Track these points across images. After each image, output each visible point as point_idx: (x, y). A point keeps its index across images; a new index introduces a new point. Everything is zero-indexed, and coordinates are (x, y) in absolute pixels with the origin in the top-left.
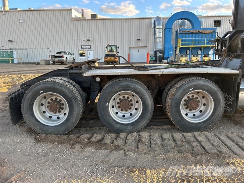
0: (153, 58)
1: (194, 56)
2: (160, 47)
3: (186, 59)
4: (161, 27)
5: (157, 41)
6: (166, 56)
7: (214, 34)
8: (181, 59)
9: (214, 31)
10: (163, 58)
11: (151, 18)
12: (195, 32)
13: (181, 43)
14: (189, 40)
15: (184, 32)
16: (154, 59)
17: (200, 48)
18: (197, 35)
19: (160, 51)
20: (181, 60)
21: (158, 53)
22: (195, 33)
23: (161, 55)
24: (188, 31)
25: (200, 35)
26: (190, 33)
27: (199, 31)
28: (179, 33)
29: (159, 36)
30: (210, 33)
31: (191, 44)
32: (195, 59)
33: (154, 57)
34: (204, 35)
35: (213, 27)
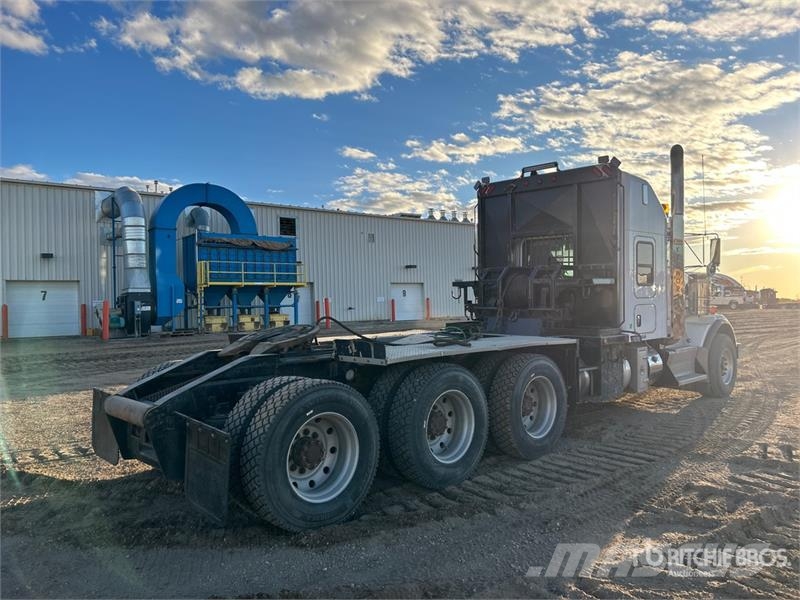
0: (118, 321)
1: (243, 312)
2: (140, 284)
3: (225, 321)
4: (142, 222)
5: (131, 266)
6: (162, 313)
7: (291, 254)
8: (208, 320)
9: (292, 246)
10: (152, 318)
11: (91, 190)
12: (243, 244)
13: (210, 274)
14: (228, 267)
15: (214, 241)
16: (123, 322)
17: (260, 291)
18: (250, 253)
19: (143, 298)
20: (210, 325)
21: (137, 303)
22: (245, 248)
23: (149, 308)
24: (225, 239)
25: (258, 254)
26: (229, 245)
27: (254, 244)
28: (199, 245)
29: (138, 248)
30: (283, 250)
31: (238, 278)
32: (249, 320)
33: (120, 316)
34: (267, 253)
35: (279, 235)
